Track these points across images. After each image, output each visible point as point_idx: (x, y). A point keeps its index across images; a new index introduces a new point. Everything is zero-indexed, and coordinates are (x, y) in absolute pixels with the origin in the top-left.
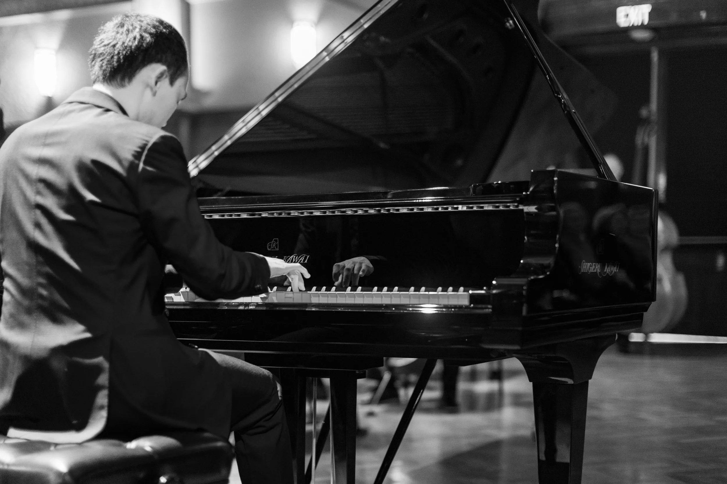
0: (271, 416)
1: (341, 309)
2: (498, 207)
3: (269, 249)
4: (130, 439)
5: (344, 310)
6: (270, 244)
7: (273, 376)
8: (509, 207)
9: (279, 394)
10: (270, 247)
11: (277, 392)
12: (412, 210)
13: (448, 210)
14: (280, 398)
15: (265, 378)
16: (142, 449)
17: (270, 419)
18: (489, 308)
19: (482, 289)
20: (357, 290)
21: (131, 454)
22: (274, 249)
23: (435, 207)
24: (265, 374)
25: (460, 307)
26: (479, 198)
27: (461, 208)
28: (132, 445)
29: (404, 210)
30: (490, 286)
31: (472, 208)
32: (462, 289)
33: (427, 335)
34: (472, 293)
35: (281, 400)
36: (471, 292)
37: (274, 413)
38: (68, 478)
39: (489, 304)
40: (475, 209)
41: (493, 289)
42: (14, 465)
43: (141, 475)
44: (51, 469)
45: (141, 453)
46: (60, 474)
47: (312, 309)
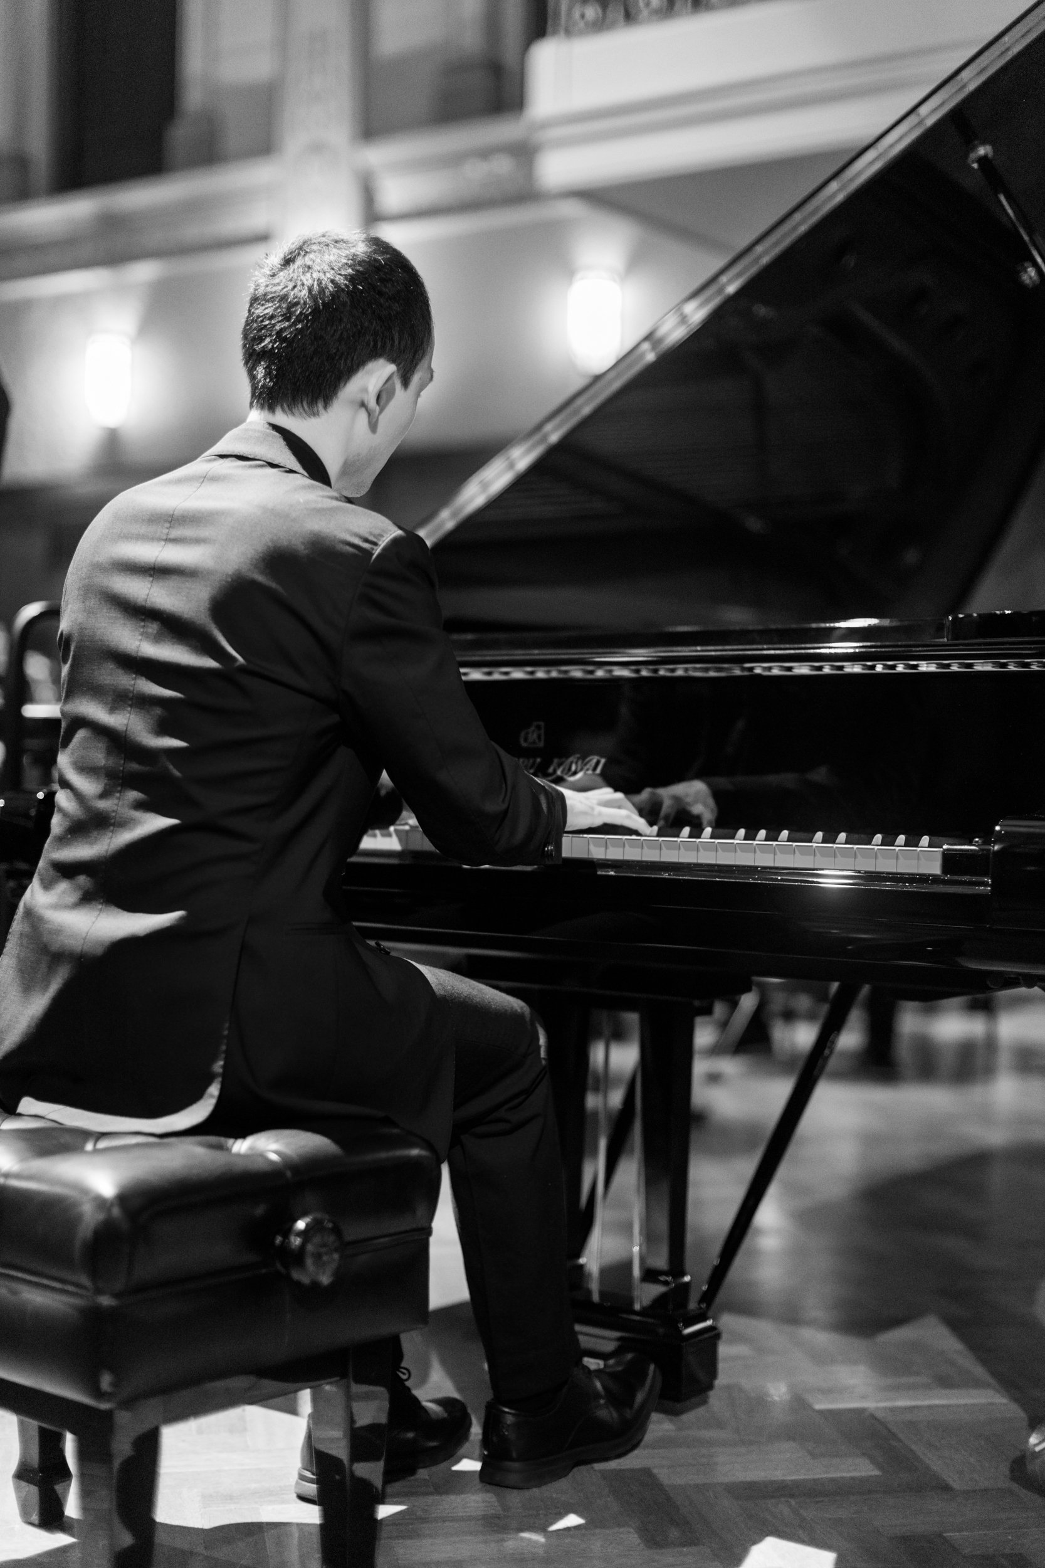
0: (523, 1097)
1: (669, 875)
2: (1004, 665)
3: (524, 745)
4: (242, 1134)
5: (674, 877)
6: (527, 733)
7: (531, 1014)
8: (1028, 665)
9: (543, 1054)
10: (526, 740)
11: (539, 1047)
12: (820, 668)
13: (895, 670)
14: (544, 1062)
15: (514, 1017)
16: (262, 1155)
17: (520, 1104)
18: (986, 884)
19: (970, 843)
20: (703, 836)
21: (240, 1166)
22: (534, 742)
23: (869, 663)
24: (516, 1011)
25: (923, 879)
26: (963, 645)
27: (925, 667)
28: (241, 1146)
29: (802, 669)
30: (988, 835)
31: (948, 666)
32: (925, 840)
33: (844, 935)
34: (948, 850)
35: (545, 1067)
36: (945, 847)
37: (527, 1092)
38: (116, 1212)
39: (985, 874)
40: (955, 668)
41: (995, 843)
42: (18, 1176)
43: (260, 1210)
44: (85, 1191)
45: (259, 1165)
46: (101, 1203)
47: (609, 872)
